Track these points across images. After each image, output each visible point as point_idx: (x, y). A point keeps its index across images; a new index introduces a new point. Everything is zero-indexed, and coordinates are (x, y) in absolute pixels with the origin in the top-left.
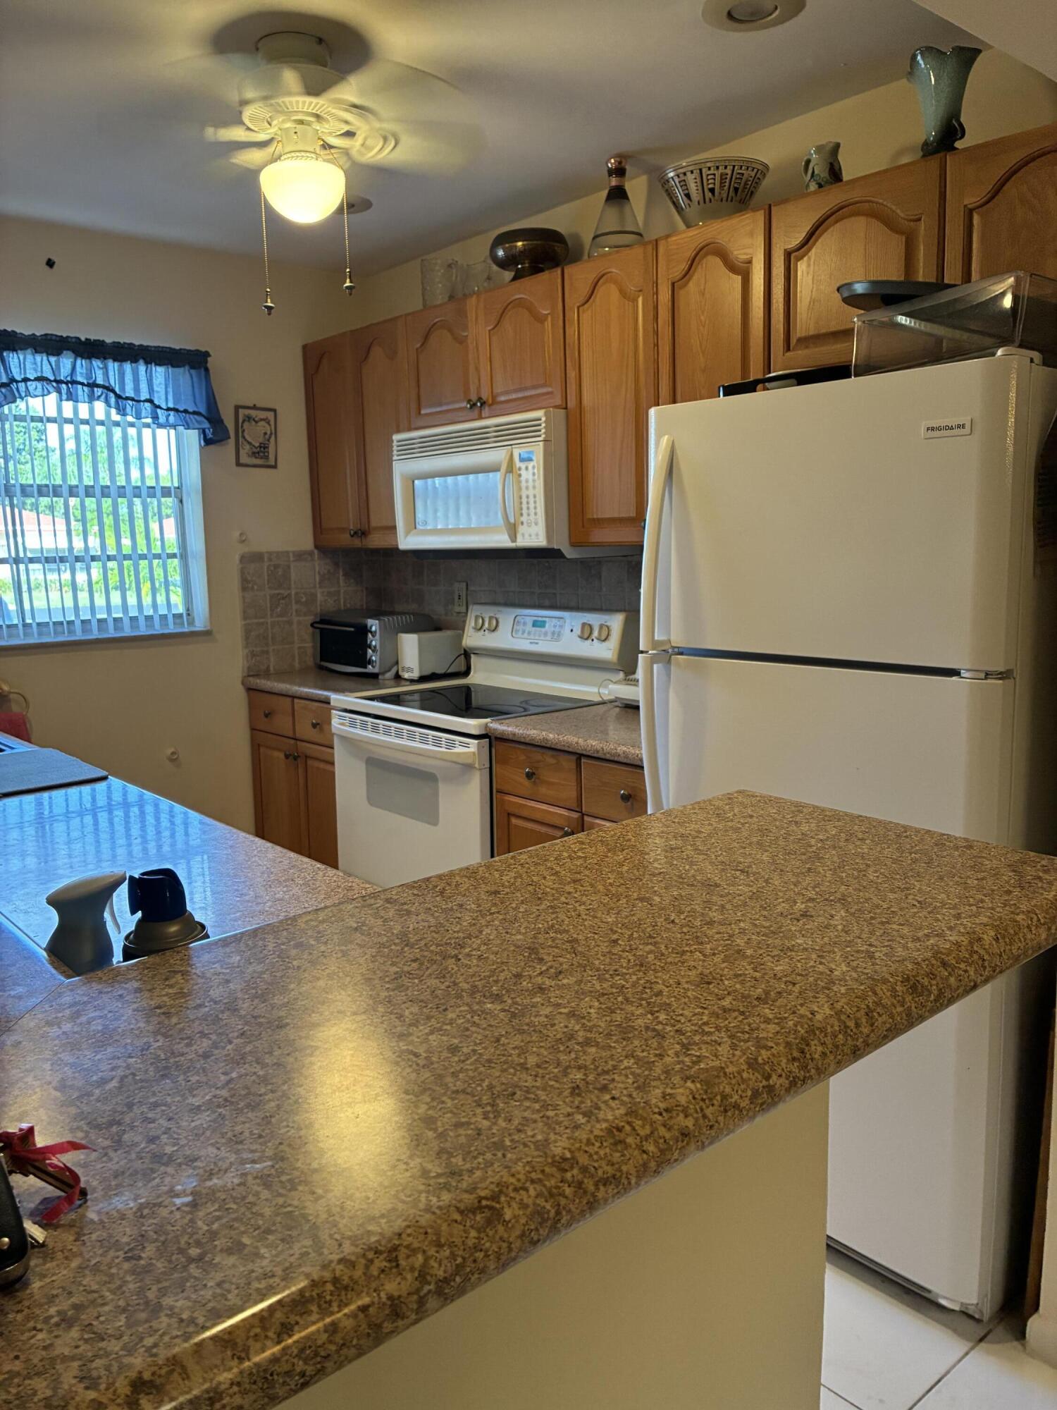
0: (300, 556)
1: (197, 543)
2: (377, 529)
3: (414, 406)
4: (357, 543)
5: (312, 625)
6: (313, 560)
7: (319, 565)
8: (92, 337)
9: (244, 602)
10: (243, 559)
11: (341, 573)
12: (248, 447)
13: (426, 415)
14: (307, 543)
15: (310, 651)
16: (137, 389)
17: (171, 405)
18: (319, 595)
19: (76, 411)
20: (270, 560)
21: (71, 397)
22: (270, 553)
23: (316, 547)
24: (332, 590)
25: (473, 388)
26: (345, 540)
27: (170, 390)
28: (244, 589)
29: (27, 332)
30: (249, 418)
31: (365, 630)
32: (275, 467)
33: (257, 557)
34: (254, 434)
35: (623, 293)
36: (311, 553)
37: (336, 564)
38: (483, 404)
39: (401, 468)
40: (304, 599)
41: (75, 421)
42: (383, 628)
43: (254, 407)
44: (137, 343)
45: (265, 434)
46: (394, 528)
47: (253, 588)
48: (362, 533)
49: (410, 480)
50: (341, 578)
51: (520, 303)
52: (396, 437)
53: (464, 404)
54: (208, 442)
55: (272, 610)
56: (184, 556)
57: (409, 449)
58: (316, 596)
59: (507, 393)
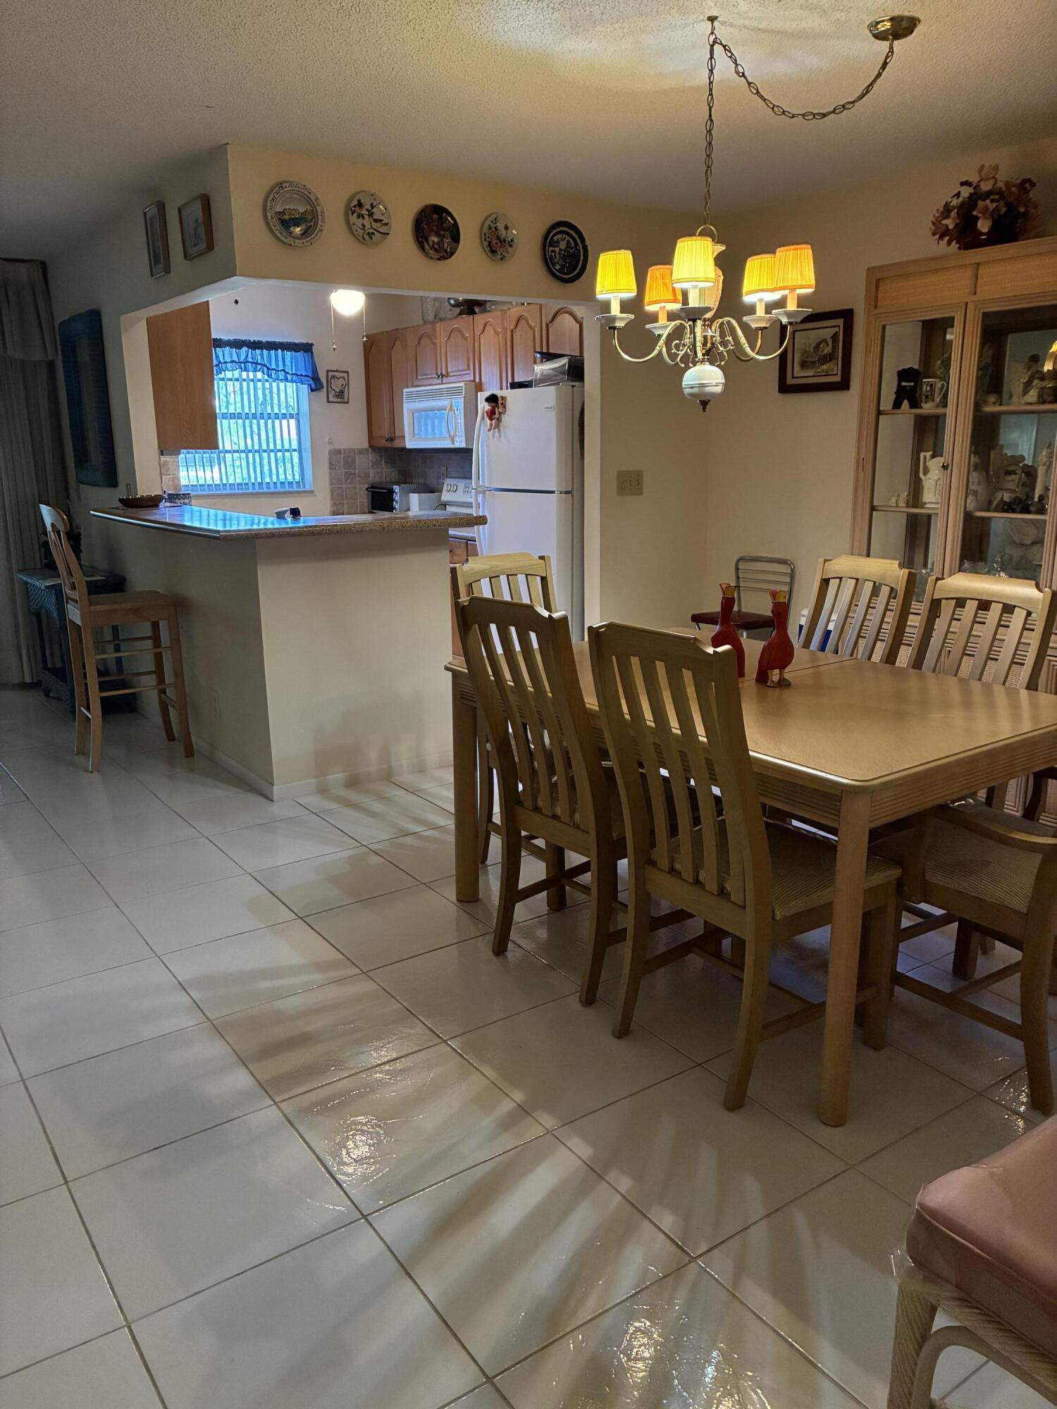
0: (361, 451)
1: (307, 444)
2: (398, 437)
3: (415, 376)
4: (389, 444)
5: (367, 489)
6: (368, 454)
7: (372, 457)
8: (256, 339)
9: (330, 476)
10: (330, 452)
11: (383, 461)
12: (333, 392)
13: (421, 379)
14: (365, 445)
15: (366, 504)
16: (277, 365)
17: (294, 372)
18: (371, 473)
19: (248, 376)
20: (345, 453)
21: (246, 370)
22: (345, 450)
23: (370, 447)
24: (379, 470)
25: (439, 370)
26: (383, 443)
27: (294, 364)
28: (331, 468)
29: (226, 339)
30: (334, 377)
31: (391, 492)
32: (348, 403)
33: (338, 452)
34: (336, 386)
35: (495, 331)
36: (367, 450)
37: (381, 456)
38: (443, 376)
39: (408, 407)
40: (363, 475)
41: (248, 380)
42: (401, 489)
43: (337, 371)
44: (277, 341)
45: (343, 385)
46: (404, 437)
47: (335, 469)
48: (391, 440)
49: (413, 412)
50: (383, 463)
51: (458, 330)
52: (405, 390)
53: (435, 376)
54: (312, 390)
55: (346, 481)
56: (300, 450)
57: (410, 395)
58: (369, 473)
59: (453, 372)
